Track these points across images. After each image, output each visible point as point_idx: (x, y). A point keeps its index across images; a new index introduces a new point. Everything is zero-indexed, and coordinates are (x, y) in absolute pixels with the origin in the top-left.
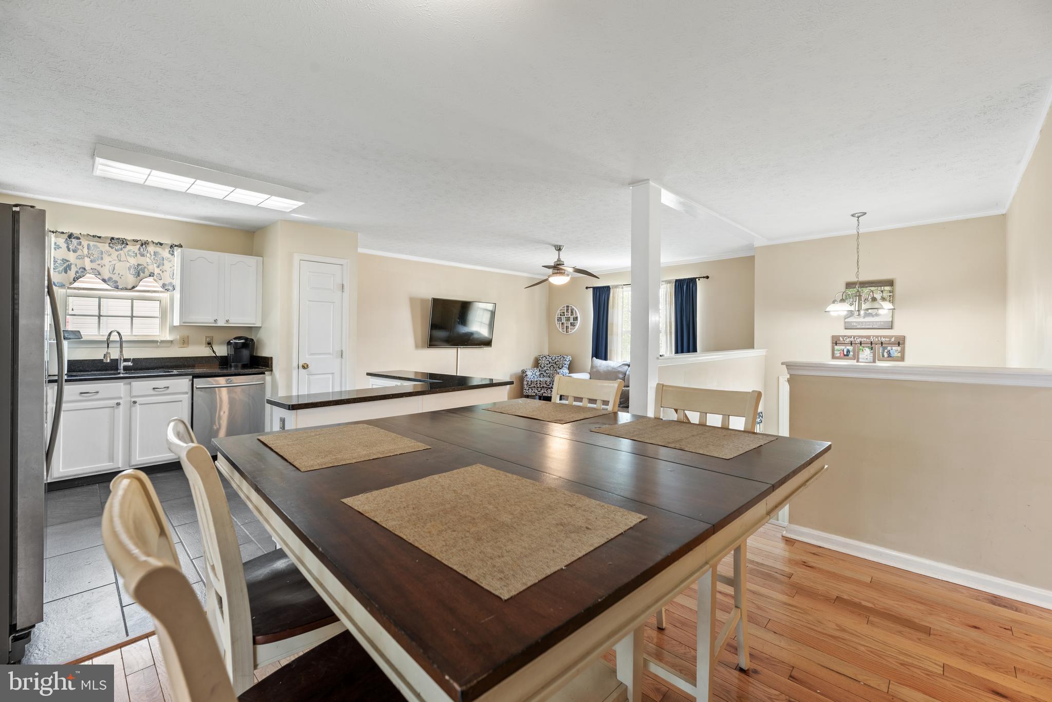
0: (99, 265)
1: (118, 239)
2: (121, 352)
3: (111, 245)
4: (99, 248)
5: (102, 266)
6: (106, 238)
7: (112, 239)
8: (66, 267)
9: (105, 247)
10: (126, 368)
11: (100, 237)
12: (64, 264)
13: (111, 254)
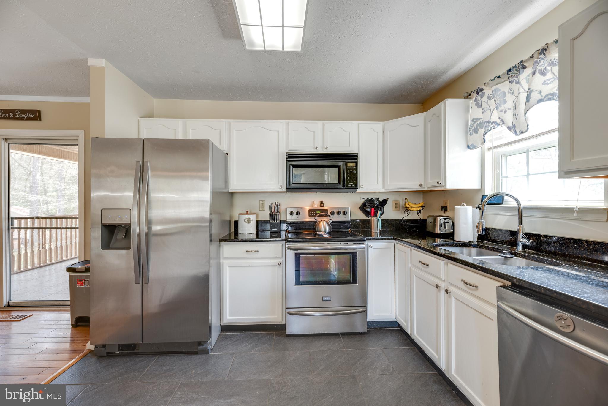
0: (502, 111)
1: (516, 67)
2: (521, 222)
3: (511, 79)
4: (500, 90)
5: (505, 112)
6: (504, 74)
7: (510, 70)
8: (477, 126)
9: (505, 87)
10: (525, 247)
11: (499, 77)
12: (474, 124)
13: (514, 91)
